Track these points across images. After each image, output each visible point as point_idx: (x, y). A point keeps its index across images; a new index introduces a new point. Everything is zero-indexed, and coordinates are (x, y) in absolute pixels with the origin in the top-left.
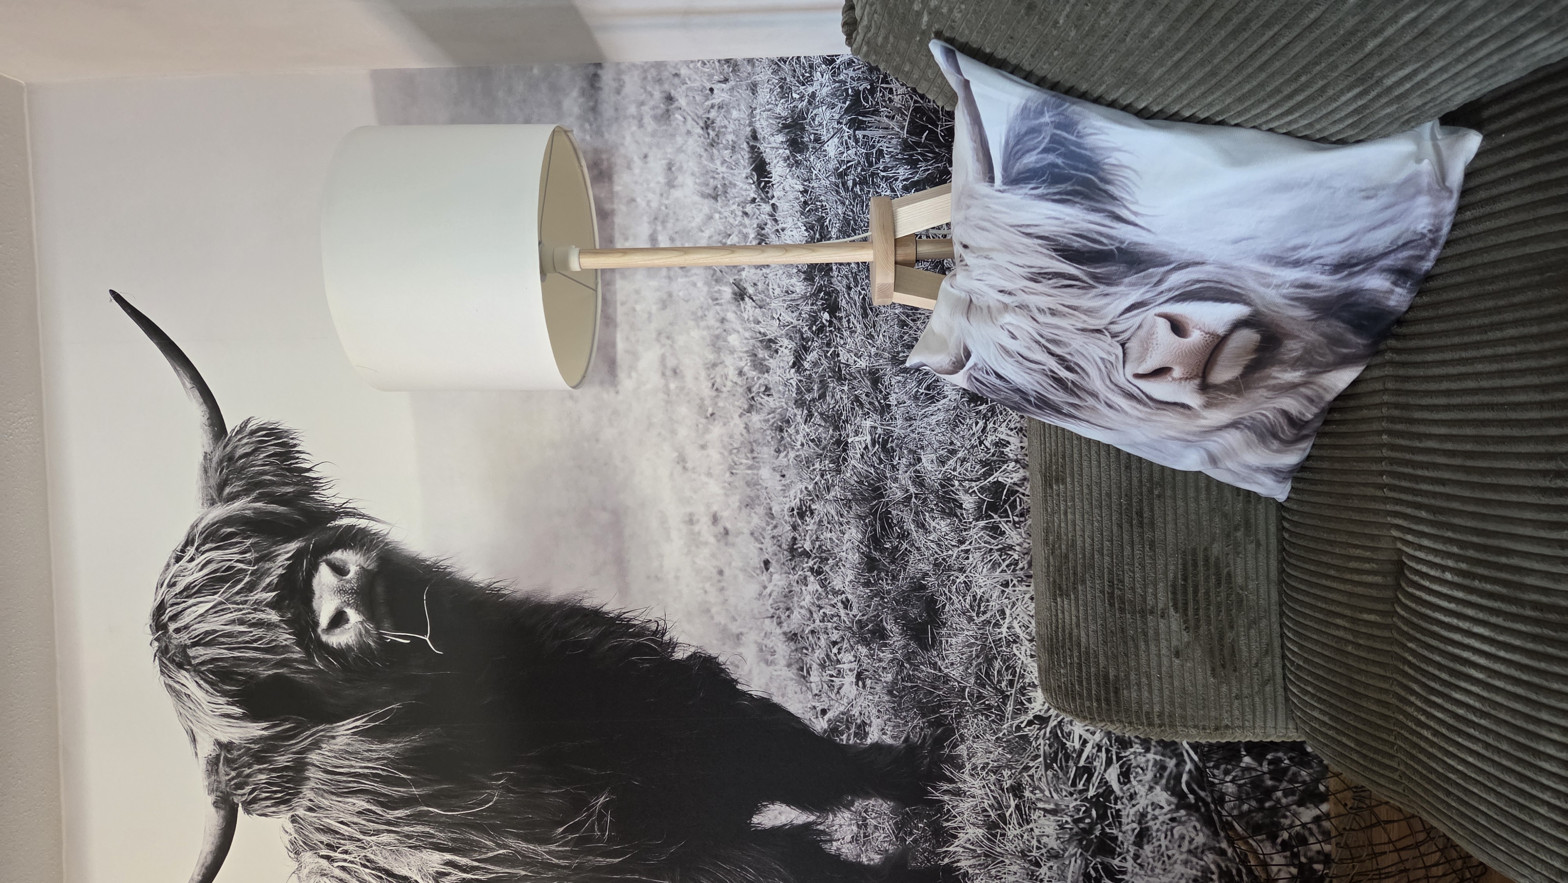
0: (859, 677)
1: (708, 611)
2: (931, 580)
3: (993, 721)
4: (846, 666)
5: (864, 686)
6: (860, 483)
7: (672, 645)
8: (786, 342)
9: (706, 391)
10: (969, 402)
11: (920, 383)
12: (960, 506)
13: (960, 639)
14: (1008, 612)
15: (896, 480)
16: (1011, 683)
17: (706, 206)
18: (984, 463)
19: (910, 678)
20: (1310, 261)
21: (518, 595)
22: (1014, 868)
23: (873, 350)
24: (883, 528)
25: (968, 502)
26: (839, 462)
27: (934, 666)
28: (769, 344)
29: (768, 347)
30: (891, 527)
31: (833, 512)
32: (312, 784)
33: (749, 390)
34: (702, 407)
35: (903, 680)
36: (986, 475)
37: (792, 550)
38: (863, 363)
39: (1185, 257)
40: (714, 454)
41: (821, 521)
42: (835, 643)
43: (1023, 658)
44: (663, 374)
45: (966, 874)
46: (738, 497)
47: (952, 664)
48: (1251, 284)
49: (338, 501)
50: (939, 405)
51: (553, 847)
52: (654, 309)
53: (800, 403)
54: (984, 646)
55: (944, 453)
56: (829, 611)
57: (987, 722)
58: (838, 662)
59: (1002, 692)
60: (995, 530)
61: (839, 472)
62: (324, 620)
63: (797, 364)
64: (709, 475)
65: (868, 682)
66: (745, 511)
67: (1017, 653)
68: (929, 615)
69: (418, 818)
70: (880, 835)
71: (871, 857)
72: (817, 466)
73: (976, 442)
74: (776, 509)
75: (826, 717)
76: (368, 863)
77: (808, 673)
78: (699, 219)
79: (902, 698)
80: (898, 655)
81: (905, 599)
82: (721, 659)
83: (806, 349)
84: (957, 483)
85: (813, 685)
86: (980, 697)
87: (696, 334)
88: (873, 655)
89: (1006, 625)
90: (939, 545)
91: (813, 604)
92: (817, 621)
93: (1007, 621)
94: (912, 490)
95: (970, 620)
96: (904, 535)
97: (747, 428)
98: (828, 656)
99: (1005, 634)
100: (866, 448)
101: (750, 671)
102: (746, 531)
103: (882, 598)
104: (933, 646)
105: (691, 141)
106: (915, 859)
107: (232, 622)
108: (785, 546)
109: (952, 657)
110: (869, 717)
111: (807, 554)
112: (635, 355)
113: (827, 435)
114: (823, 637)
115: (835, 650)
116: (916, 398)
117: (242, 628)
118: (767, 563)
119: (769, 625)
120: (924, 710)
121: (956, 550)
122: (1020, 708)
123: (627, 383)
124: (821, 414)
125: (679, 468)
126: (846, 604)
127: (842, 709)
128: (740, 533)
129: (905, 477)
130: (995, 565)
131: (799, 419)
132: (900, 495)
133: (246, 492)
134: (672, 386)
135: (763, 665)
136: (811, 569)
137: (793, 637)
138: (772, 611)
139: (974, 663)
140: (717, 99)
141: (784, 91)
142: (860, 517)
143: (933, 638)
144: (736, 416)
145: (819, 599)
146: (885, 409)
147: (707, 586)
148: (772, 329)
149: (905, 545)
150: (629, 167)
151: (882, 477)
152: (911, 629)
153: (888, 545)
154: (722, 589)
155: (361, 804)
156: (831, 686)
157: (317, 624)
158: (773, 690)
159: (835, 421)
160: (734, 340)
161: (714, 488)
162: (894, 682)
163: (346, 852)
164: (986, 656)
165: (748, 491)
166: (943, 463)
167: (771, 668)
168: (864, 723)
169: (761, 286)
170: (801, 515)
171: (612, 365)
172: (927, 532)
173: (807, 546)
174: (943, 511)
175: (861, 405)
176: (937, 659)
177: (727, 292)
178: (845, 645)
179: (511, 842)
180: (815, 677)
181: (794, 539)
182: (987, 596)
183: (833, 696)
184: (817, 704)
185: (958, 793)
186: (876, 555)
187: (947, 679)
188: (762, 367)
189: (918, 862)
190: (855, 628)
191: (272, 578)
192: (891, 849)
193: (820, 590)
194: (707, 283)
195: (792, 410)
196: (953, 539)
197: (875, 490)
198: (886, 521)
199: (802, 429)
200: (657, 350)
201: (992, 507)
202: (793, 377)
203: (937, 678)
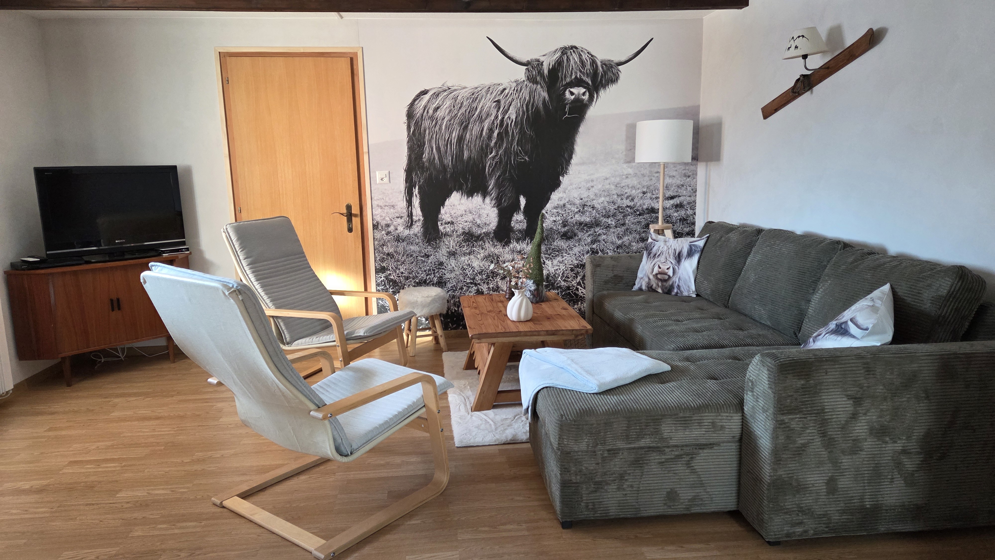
0: (555, 221)
1: (571, 185)
2: (577, 238)
4: (557, 218)
6: (600, 221)
7: (563, 176)
8: (633, 204)
9: (622, 185)
11: (622, 235)
12: (593, 244)
13: (563, 244)
14: (569, 255)
15: (600, 230)
16: (553, 256)
18: (603, 250)
19: (555, 233)
21: (576, 138)
22: (510, 257)
23: (630, 224)
24: (589, 226)
25: (594, 246)
26: (604, 216)
27: (557, 239)
29: (632, 199)
30: (589, 228)
31: (593, 215)
32: (532, 86)
33: (622, 195)
34: (618, 184)
35: (554, 231)
36: (600, 250)
37: (585, 205)
38: (627, 222)
40: (608, 187)
41: (591, 212)
42: (563, 215)
43: (558, 259)
45: (509, 246)
46: (597, 192)
47: (557, 243)
49: (600, 94)
50: (617, 239)
51: (516, 147)
52: (642, 172)
53: (619, 207)
54: (561, 250)
55: (606, 241)
56: (570, 214)
58: (558, 216)
59: (551, 254)
60: (588, 252)
61: (602, 216)
62: (572, 90)
63: (627, 206)
64: (603, 185)
65: (554, 223)
66: (594, 194)
67: (560, 258)
68: (569, 237)
69: (524, 113)
70: (518, 226)
71: (513, 223)
72: (604, 211)
73: (608, 248)
74: (594, 201)
75: (546, 213)
76: (513, 100)
77: (556, 209)
79: (550, 231)
80: (560, 230)
81: (573, 231)
83: (631, 209)
84: (599, 243)
85: (553, 210)
86: (550, 249)
87: (636, 182)
88: (560, 224)
90: (585, 240)
92: (568, 211)
93: (567, 255)
94: (598, 233)
95: (567, 247)
96: (587, 231)
97: (613, 194)
98: (560, 214)
99: (564, 255)
100: (608, 223)
101: (557, 195)
102: (589, 194)
103: (573, 226)
104: (562, 238)
106: (512, 234)
107: (572, 66)
108: (586, 203)
109: (559, 243)
113: (611, 213)
114: (564, 212)
116: (619, 234)
117: (571, 69)
118: (582, 199)
119: (567, 200)
121: (584, 243)
122: (547, 258)
123: (625, 166)
124: (616, 212)
125: (605, 178)
126: (572, 218)
127: (547, 217)
128: (589, 192)
129: (600, 232)
130: (580, 252)
131: (615, 207)
132: (596, 230)
133: (603, 71)
134: (624, 177)
135: (558, 198)
136: (580, 210)
137: (564, 205)
138: (571, 200)
139: (558, 248)
140: (688, 188)
141: (689, 203)
142: (592, 221)
143: (564, 238)
144: (616, 192)
145: (573, 211)
146: (616, 227)
147: (577, 185)
148: (636, 200)
149: (585, 232)
150: (674, 167)
151: (601, 226)
152: (566, 233)
153: (585, 228)
154: (576, 188)
155: (527, 98)
156: (552, 214)
157: (571, 88)
159: (614, 215)
160: (634, 191)
161: (600, 186)
162: (553, 229)
163: (516, 94)
164: (559, 251)
165: (599, 195)
166: (603, 241)
167: (557, 200)
168: (544, 222)
169: (646, 198)
170: (593, 207)
172: (588, 237)
173: (585, 209)
174: (592, 240)
175: (617, 221)
176: (559, 239)
177: (645, 190)
178: (562, 218)
179: (517, 136)
180: (555, 211)
181: (587, 206)
182: (573, 250)
183: (550, 215)
184: (549, 211)
185: (528, 244)
186: (583, 225)
187: (554, 241)
188: (627, 198)
189: (512, 235)
190: (566, 220)
191: (583, 77)
192: (515, 228)
193: (575, 212)
194: (647, 185)
195: (617, 205)
196: (586, 243)
197: (598, 225)
198: (591, 227)
199: (612, 207)
200: (632, 174)
201: (593, 252)
202: (624, 206)
203: (554, 239)
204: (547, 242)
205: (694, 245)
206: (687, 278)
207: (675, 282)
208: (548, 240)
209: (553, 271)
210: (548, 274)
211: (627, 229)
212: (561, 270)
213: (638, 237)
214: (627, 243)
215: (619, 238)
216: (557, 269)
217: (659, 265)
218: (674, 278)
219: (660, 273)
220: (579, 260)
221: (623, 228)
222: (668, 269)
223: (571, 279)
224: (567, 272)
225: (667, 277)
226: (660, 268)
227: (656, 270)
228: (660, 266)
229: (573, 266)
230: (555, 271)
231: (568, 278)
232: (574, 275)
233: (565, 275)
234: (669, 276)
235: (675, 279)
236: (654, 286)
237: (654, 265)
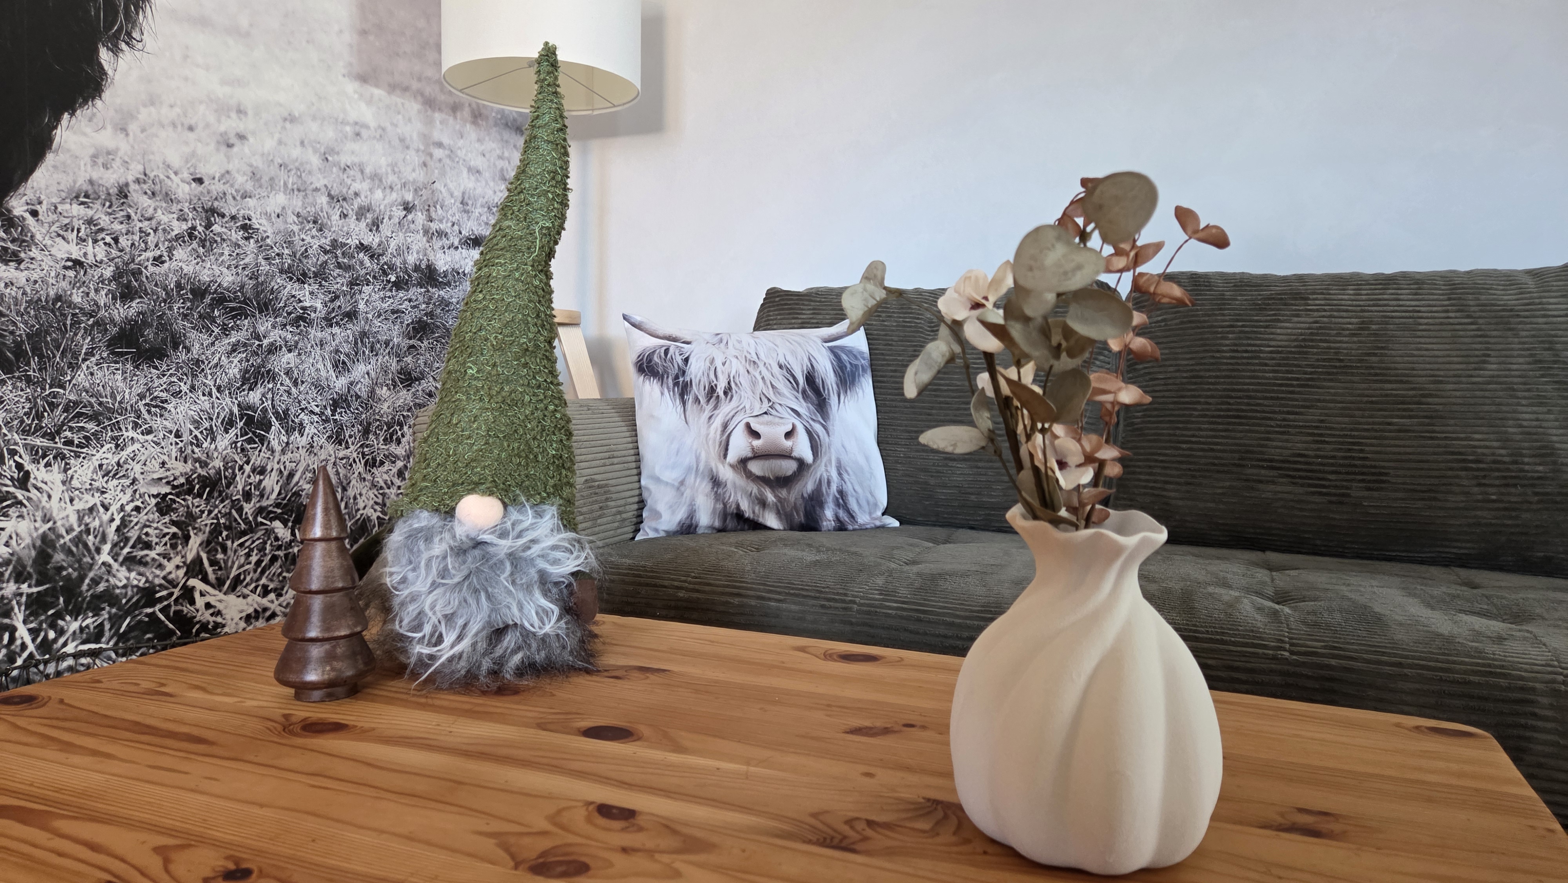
0: (78, 264)
1: (153, 104)
2: (183, 356)
3: (22, 422)
4: (90, 249)
5: (66, 268)
6: (272, 291)
7: (115, 50)
8: (377, 240)
9: (345, 159)
10: (333, 399)
11: (347, 355)
12: (251, 389)
13: (120, 384)
14: (150, 437)
15: (274, 327)
16: (69, 442)
17: (458, 194)
18: (286, 412)
19: (76, 323)
20: (842, 479)
23: (370, 316)
24: (233, 309)
25: (254, 397)
26: (287, 272)
27: (90, 354)
28: (375, 225)
30: (233, 317)
31: (247, 260)
33: (344, 199)
34: (331, 151)
35: (74, 315)
36: (277, 414)
37: (213, 211)
38: (361, 306)
39: (830, 428)
40: (296, 152)
41: (239, 246)
42: (116, 240)
43: (98, 456)
44: (356, 123)
46: (261, 165)
47: (92, 374)
48: (825, 460)
50: (331, 372)
52: (399, 131)
53: (335, 244)
54: (112, 411)
55: (295, 375)
56: (152, 240)
57: (21, 413)
58: (95, 241)
59: (58, 432)
60: (229, 424)
61: (282, 271)
63: (362, 247)
64: (280, 142)
65: (71, 273)
66: (249, 170)
67: (105, 449)
68: (147, 350)
72: (286, 251)
73: (304, 404)
74: (250, 202)
75: (27, 215)
77: (82, 203)
78: (451, 186)
79: (53, 311)
80: (102, 312)
81: (164, 326)
82: (98, 102)
83: (372, 257)
84: (270, 386)
85: (67, 206)
86: (53, 406)
87: (383, 161)
88: (103, 282)
89: (135, 435)
90: (216, 366)
91: (159, 223)
92: (140, 225)
93: (140, 437)
94: (266, 342)
95: (142, 397)
96: (226, 331)
97: (317, 190)
98: (102, 230)
99: (126, 434)
100: (300, 301)
101: (85, 134)
102: (230, 167)
103: (165, 301)
104: (113, 353)
105: (491, 192)
108: (216, 204)
109: (100, 374)
110: (27, 269)
111: (208, 226)
112: (370, 102)
113: (311, 265)
114: (123, 228)
115: (108, 239)
116: (337, 351)
118: (199, 181)
119: (136, 169)
120: (36, 337)
121: (211, 383)
122: (37, 455)
123: (351, 87)
124: (326, 262)
125: (286, 114)
126: (158, 260)
127: (38, 237)
128: (229, 158)
129: (275, 336)
130: (197, 423)
131: (323, 241)
132: (261, 329)
134: (348, 129)
135: (92, 151)
136: (194, 228)
137: (123, 193)
138: (152, 175)
139: (93, 400)
142: (242, 287)
143: (122, 354)
144: (325, 182)
145: (164, 230)
146: (329, 322)
147: (177, 110)
148: (386, 229)
149: (216, 330)
150: (479, 140)
151: (276, 313)
152: (131, 329)
153: (216, 313)
154: (174, 125)
156: (66, 227)
158: (61, 157)
159: (321, 275)
160: (379, 194)
161: (269, 144)
162: (70, 305)
164: (101, 414)
165: (265, 178)
166: (287, 374)
167: (88, 159)
168: (20, 261)
169: (412, 226)
170: (245, 228)
171: (363, 79)
172: (229, 354)
173: (216, 228)
174: (247, 371)
175: (332, 301)
176: (97, 357)
177: (409, 197)
178: (114, 253)
180: (76, 210)
181: (223, 216)
182: (166, 414)
183: (54, 228)
184: (44, 206)
186: (207, 300)
187: (74, 367)
188: (361, 213)
190: (132, 266)
193: (173, 234)
194: (414, 181)
195: (330, 236)
196: (223, 380)
197: (266, 305)
198: (239, 313)
199: (315, 242)
200: (373, 124)
201: (250, 421)
202: (353, 242)
203: (75, 356)
204: (40, 370)
205: (842, 348)
206: (862, 461)
207: (829, 483)
208: (41, 356)
209: (73, 520)
210: (44, 537)
211: (364, 334)
212: (114, 509)
213: (394, 366)
214: (362, 389)
215: (341, 367)
216: (91, 510)
217: (748, 426)
218: (823, 468)
219: (758, 456)
220: (197, 460)
221: (353, 329)
222: (789, 435)
223: (159, 549)
224: (143, 517)
225: (789, 467)
226: (755, 435)
227: (740, 445)
228: (755, 426)
229: (167, 489)
230: (80, 519)
231: (148, 546)
232: (174, 529)
233: (133, 535)
234: (801, 462)
235: (826, 470)
236: (745, 506)
237: (725, 426)
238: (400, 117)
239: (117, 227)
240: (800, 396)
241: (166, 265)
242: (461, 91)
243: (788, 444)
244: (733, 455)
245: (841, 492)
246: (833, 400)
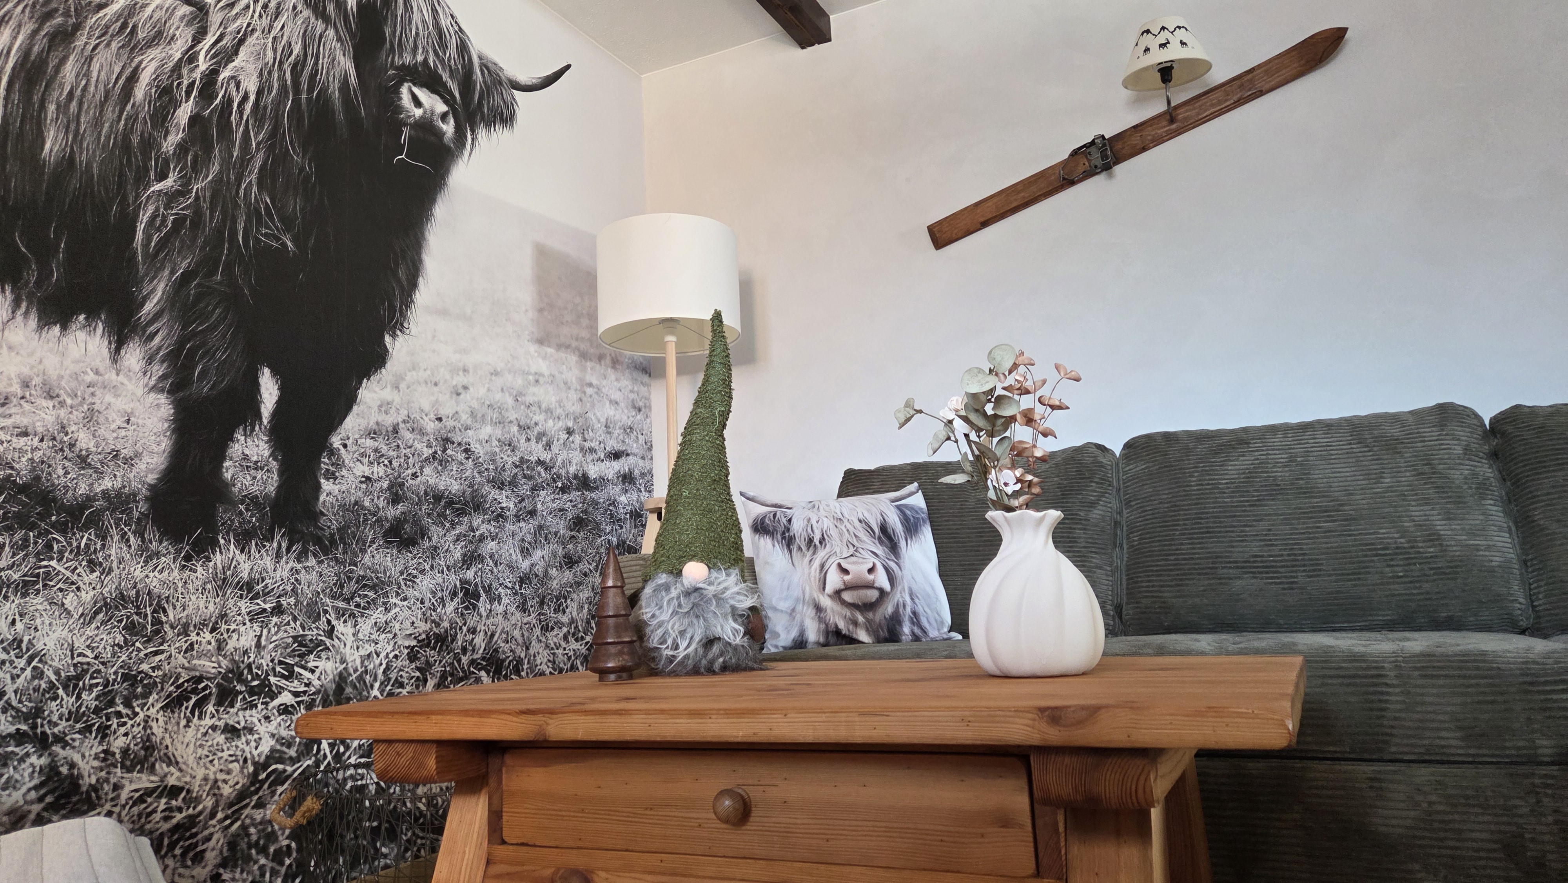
0: (368, 479)
1: (414, 369)
2: (427, 544)
3: (332, 590)
4: (375, 469)
5: (361, 482)
6: (482, 496)
7: (394, 336)
8: (549, 457)
9: (529, 399)
10: (520, 577)
11: (530, 543)
12: (468, 569)
13: (389, 564)
14: (405, 603)
15: (483, 522)
16: (358, 606)
17: (603, 420)
18: (490, 586)
19: (365, 520)
20: (914, 603)
21: (427, 233)
22: (211, 607)
23: (545, 513)
24: (458, 510)
25: (470, 574)
26: (492, 482)
27: (373, 542)
28: (548, 446)
29: (547, 444)
30: (458, 515)
31: (467, 474)
32: (313, 20)
33: (528, 428)
34: (521, 394)
35: (365, 515)
36: (483, 587)
37: (447, 440)
38: (539, 506)
39: (902, 564)
40: (498, 396)
41: (462, 464)
42: (390, 462)
43: (375, 616)
44: (536, 373)
45: (209, 559)
46: (476, 407)
47: (373, 557)
48: (899, 588)
49: (479, 137)
50: (519, 555)
51: (255, 188)
52: (564, 377)
53: (522, 460)
54: (383, 583)
55: (496, 558)
56: (411, 462)
57: (331, 585)
58: (379, 464)
59: (352, 598)
61: (488, 481)
62: (416, 90)
63: (540, 462)
64: (489, 390)
65: (364, 486)
66: (469, 410)
67: (378, 611)
68: (406, 539)
69: (283, 87)
70: (248, 481)
71: (229, 469)
72: (491, 467)
73: (501, 582)
74: (470, 433)
75: (341, 447)
76: (250, 31)
77: (372, 438)
78: (598, 414)
79: (353, 513)
80: (381, 513)
81: (416, 522)
82: (383, 370)
83: (546, 469)
84: (480, 566)
85: (363, 440)
86: (350, 579)
87: (553, 399)
88: (382, 491)
89: (397, 602)
90: (446, 551)
91: (415, 450)
92: (404, 451)
93: (400, 603)
94: (478, 533)
95: (402, 573)
96: (453, 525)
97: (511, 422)
98: (383, 456)
99: (391, 600)
100: (500, 503)
101: (375, 392)
102: (458, 409)
103: (417, 504)
104: (386, 542)
105: (626, 418)
106: (225, 512)
107: (417, 29)
108: (449, 435)
109: (377, 557)
110: (340, 483)
111: (444, 450)
112: (544, 358)
113: (507, 476)
114: (395, 454)
115: (386, 462)
116: (523, 540)
117: (413, 33)
118: (440, 420)
119: (404, 413)
120: (342, 530)
121: (443, 564)
122: (340, 613)
123: (533, 348)
124: (516, 474)
125: (492, 371)
126: (414, 476)
127: (347, 461)
128: (457, 403)
129: (484, 529)
130: (434, 593)
131: (515, 458)
132: (475, 524)
133: (485, 82)
134: (531, 378)
135: (379, 403)
136: (436, 452)
137: (396, 430)
138: (412, 417)
139: (373, 575)
142: (464, 493)
143: (391, 542)
144: (515, 416)
145: (418, 454)
146: (518, 518)
148: (555, 448)
149: (447, 525)
151: (484, 512)
152: (397, 525)
153: (448, 512)
154: (426, 383)
155: (297, 49)
156: (363, 455)
157: (414, 84)
158: (362, 407)
160: (550, 423)
161: (482, 391)
162: (363, 508)
163: (260, 16)
164: (377, 585)
165: (480, 415)
166: (490, 557)
167: (376, 409)
168: (335, 478)
169: (572, 445)
170: (466, 451)
171: (540, 342)
172: (454, 542)
173: (449, 452)
174: (465, 555)
175: (520, 502)
176: (377, 544)
177: (570, 424)
178: (389, 471)
179: (260, 156)
180: (369, 443)
181: (453, 443)
182: (416, 586)
183: (356, 455)
184: (351, 441)
185: (278, 556)
186: (442, 503)
187: (363, 551)
188: (540, 437)
189: (223, 514)
190: (399, 480)
192: (235, 490)
193: (424, 457)
194: (574, 412)
195: (519, 454)
196: (450, 562)
197: (478, 506)
198: (461, 512)
199: (509, 459)
200: (546, 373)
201: (467, 593)
202: (534, 459)
203: (364, 544)
204: (344, 553)
205: (906, 506)
206: (929, 589)
207: (904, 606)
208: (345, 544)
209: (358, 662)
210: (340, 674)
211: (540, 527)
212: (382, 655)
213: (561, 552)
214: (539, 570)
215: (526, 552)
216: (369, 655)
217: (839, 565)
218: (899, 595)
219: (848, 587)
220: (433, 621)
221: (534, 523)
222: (871, 571)
223: (408, 688)
224: (399, 663)
225: (873, 595)
226: (845, 571)
227: (834, 580)
228: (845, 565)
229: (414, 643)
230: (362, 662)
231: (402, 685)
232: (418, 674)
233: (393, 676)
234: (881, 591)
235: (901, 596)
236: (842, 625)
237: (822, 566)
238: (564, 367)
239: (391, 453)
240: (877, 541)
241: (419, 479)
242: (609, 345)
243: (871, 577)
244: (829, 589)
245: (914, 613)
246: (903, 543)
